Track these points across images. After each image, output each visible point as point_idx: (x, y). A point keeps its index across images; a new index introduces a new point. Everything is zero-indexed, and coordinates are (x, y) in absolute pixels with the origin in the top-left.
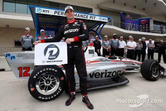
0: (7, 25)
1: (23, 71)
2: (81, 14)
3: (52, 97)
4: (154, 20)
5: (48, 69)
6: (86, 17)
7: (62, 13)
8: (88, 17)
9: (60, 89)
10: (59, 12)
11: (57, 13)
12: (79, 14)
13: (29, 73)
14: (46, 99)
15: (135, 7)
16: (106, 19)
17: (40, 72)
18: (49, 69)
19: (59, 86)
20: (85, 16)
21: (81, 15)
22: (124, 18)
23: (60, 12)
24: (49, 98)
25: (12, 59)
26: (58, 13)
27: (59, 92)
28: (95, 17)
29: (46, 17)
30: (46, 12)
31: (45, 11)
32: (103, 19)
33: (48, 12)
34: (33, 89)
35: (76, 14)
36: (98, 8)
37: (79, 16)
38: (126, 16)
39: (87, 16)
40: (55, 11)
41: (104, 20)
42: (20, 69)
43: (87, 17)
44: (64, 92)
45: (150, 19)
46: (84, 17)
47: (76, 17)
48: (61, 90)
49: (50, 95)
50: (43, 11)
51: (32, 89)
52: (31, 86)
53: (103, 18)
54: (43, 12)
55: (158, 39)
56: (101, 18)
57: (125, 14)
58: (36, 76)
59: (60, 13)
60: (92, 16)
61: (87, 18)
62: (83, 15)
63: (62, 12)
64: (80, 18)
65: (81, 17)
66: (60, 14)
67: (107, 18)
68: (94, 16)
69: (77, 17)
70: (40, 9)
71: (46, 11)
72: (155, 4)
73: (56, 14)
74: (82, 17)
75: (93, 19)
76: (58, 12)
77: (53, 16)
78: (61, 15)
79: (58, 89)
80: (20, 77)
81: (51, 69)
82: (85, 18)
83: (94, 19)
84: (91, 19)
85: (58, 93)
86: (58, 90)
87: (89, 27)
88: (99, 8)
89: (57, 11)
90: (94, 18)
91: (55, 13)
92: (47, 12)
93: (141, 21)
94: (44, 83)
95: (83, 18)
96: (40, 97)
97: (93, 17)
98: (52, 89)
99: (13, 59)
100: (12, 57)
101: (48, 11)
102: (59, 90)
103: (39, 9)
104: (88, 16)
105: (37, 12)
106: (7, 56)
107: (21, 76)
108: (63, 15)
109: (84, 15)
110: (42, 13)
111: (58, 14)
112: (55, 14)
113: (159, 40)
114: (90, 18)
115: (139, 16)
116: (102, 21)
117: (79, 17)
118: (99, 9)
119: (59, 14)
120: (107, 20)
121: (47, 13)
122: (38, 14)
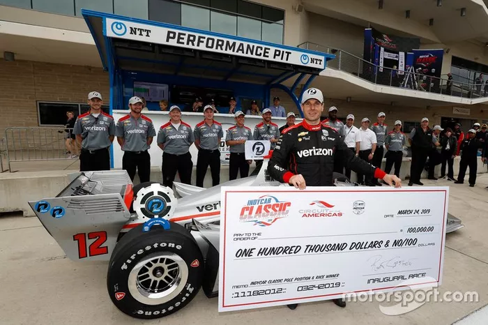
0: (6, 53)
1: (89, 242)
2: (249, 43)
3: (171, 308)
4: (454, 55)
5: (159, 246)
6: (262, 52)
7: (192, 38)
8: (268, 53)
9: (191, 287)
10: (181, 36)
11: (174, 38)
12: (242, 42)
13: (104, 245)
14: (155, 313)
15: (408, 13)
16: (321, 60)
17: (137, 255)
18: (161, 245)
19: (188, 282)
20: (259, 49)
21: (248, 46)
22: (375, 46)
23: (185, 35)
24: (164, 311)
25: (54, 215)
26: (179, 38)
27: (187, 295)
28: (288, 53)
29: (140, 50)
30: (141, 34)
31: (138, 32)
32: (312, 61)
33: (148, 35)
34: (121, 296)
35: (234, 44)
36: (300, 9)
37: (241, 48)
38: (380, 40)
39: (266, 49)
40: (169, 32)
41: (315, 61)
42: (80, 238)
43: (265, 52)
44: (201, 292)
45: (445, 51)
46: (258, 53)
47: (233, 51)
48: (191, 290)
49: (166, 303)
50: (129, 30)
51: (119, 296)
52: (116, 288)
53: (311, 56)
54: (131, 33)
55: (459, 109)
56: (306, 56)
57: (377, 33)
58: (127, 264)
59: (183, 39)
60: (282, 50)
61: (264, 56)
62: (253, 46)
63: (189, 36)
64: (245, 55)
65: (247, 53)
66: (185, 41)
67: (322, 58)
68: (285, 50)
69: (237, 52)
70: (120, 24)
71: (141, 30)
72: (463, 10)
73: (173, 42)
74: (252, 54)
75: (282, 59)
76: (180, 34)
77: (161, 46)
78: (188, 44)
79: (185, 288)
80: (80, 258)
81: (165, 245)
82: (260, 55)
83: (287, 60)
84: (278, 59)
85: (186, 297)
86: (185, 291)
87: (271, 76)
88: (303, 10)
89: (174, 33)
90: (285, 55)
91: (168, 38)
92: (144, 33)
93: (421, 57)
94: (148, 276)
95: (254, 56)
96: (141, 312)
97: (283, 52)
98: (169, 287)
99: (57, 216)
100: (55, 210)
101: (148, 31)
102: (188, 292)
103: (118, 23)
104: (269, 49)
105: (110, 33)
106: (39, 210)
107: (82, 254)
108: (193, 45)
109: (258, 47)
110: (128, 36)
111: (178, 42)
112: (168, 41)
113: (459, 113)
114: (274, 58)
115: (417, 41)
116: (310, 65)
117: (243, 53)
118: (303, 13)
119: (181, 41)
120: (323, 63)
121: (144, 38)
122: (114, 40)
